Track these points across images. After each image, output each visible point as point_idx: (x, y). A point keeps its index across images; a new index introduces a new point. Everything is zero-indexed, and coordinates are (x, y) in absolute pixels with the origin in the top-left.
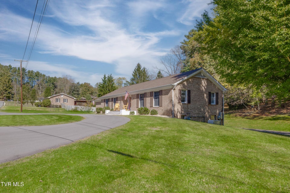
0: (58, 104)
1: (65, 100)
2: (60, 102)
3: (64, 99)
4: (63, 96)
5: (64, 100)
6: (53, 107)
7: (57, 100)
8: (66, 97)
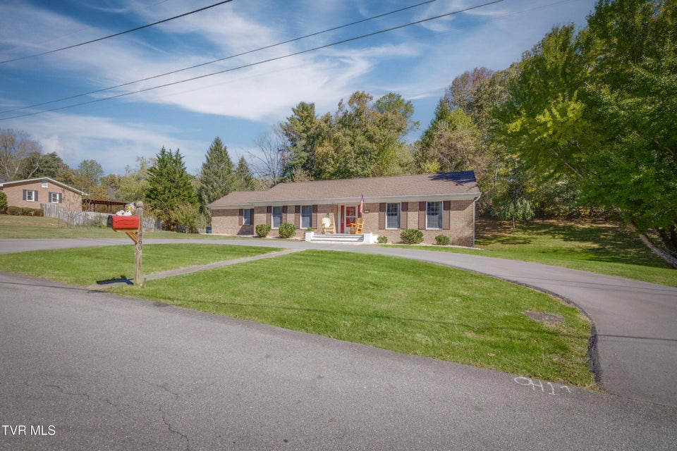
0: (31, 204)
1: (55, 195)
2: (36, 199)
3: (50, 193)
4: (47, 184)
5: (52, 196)
6: (14, 212)
7: (27, 195)
8: (57, 190)
